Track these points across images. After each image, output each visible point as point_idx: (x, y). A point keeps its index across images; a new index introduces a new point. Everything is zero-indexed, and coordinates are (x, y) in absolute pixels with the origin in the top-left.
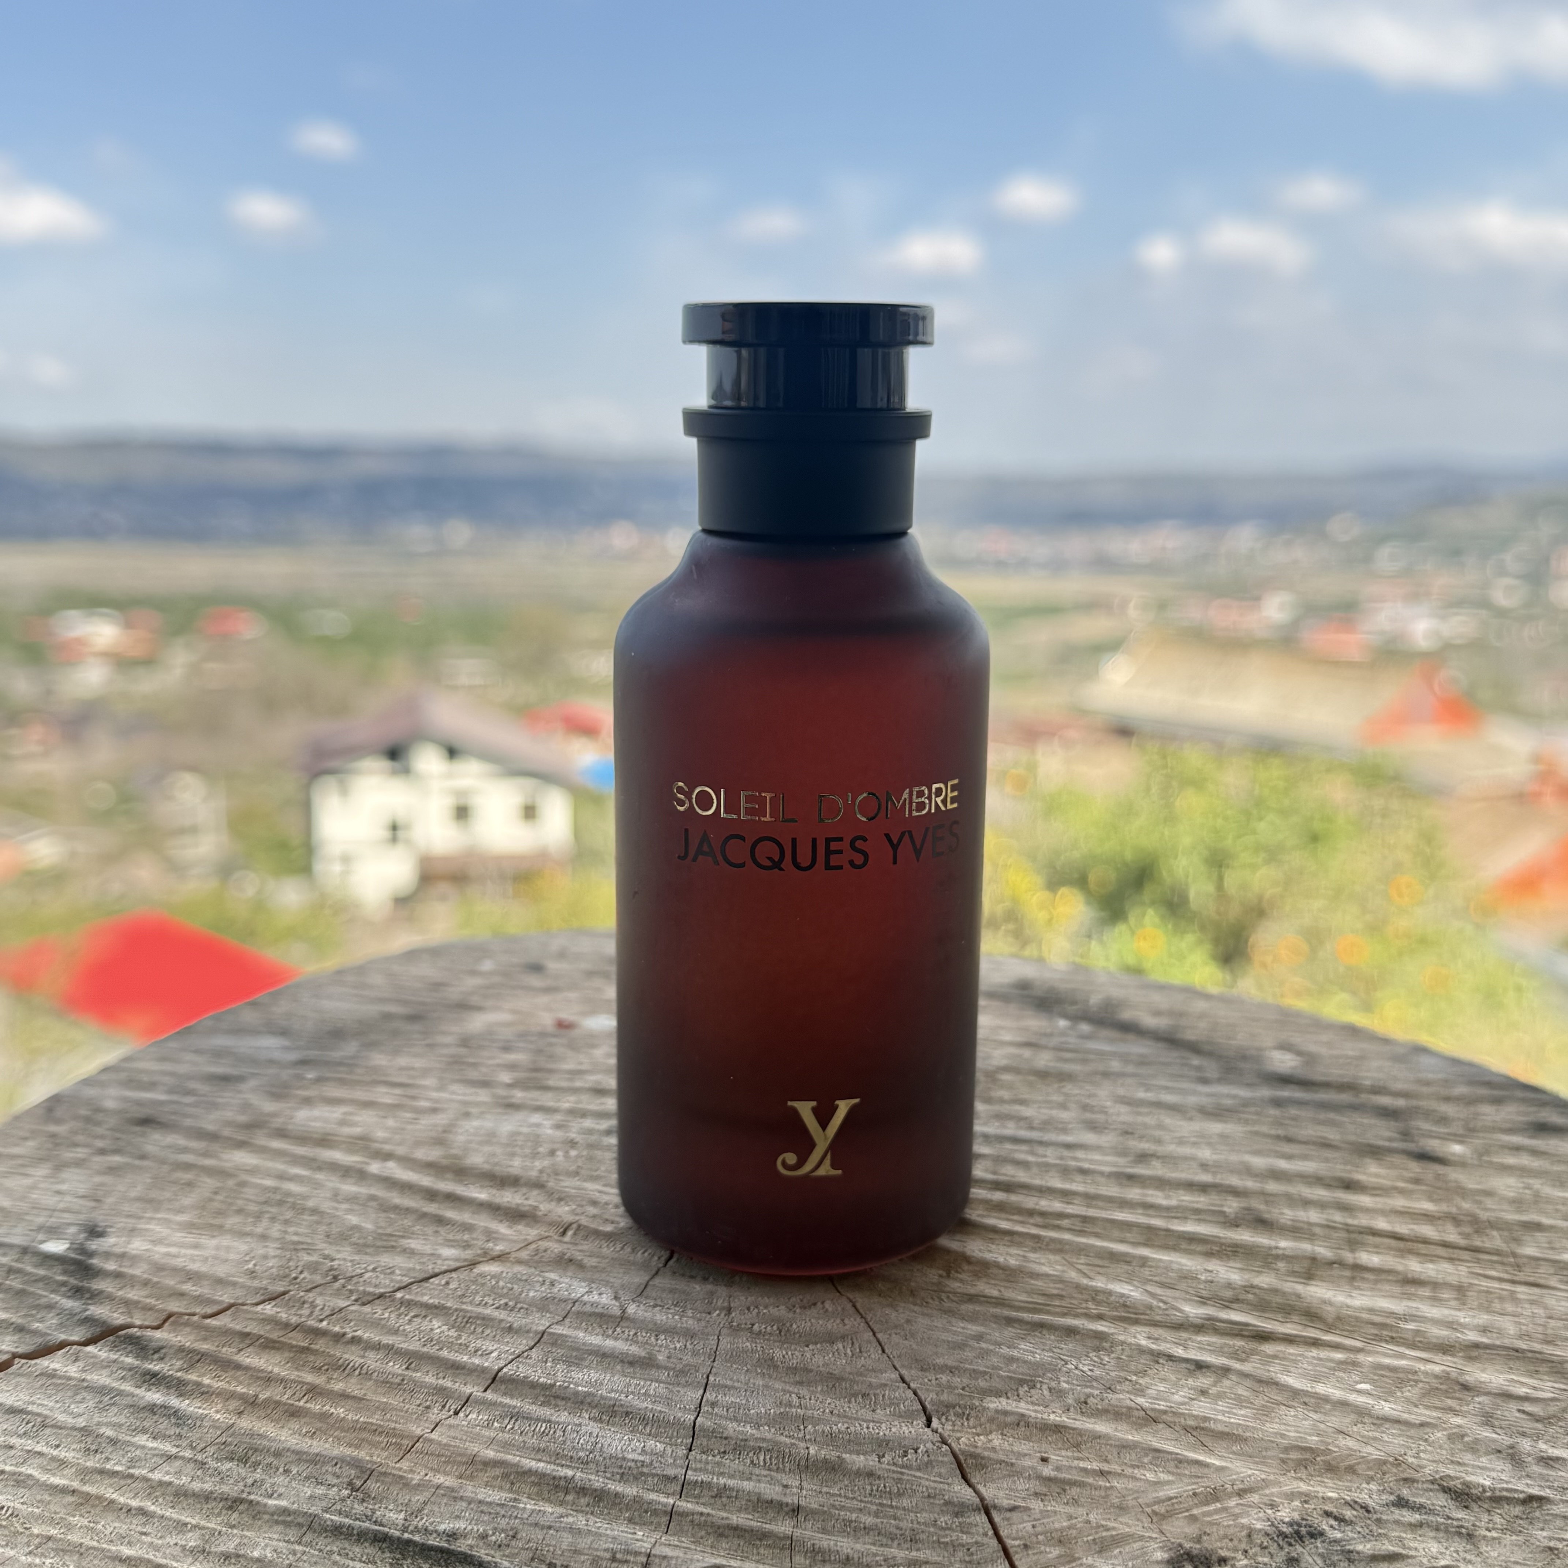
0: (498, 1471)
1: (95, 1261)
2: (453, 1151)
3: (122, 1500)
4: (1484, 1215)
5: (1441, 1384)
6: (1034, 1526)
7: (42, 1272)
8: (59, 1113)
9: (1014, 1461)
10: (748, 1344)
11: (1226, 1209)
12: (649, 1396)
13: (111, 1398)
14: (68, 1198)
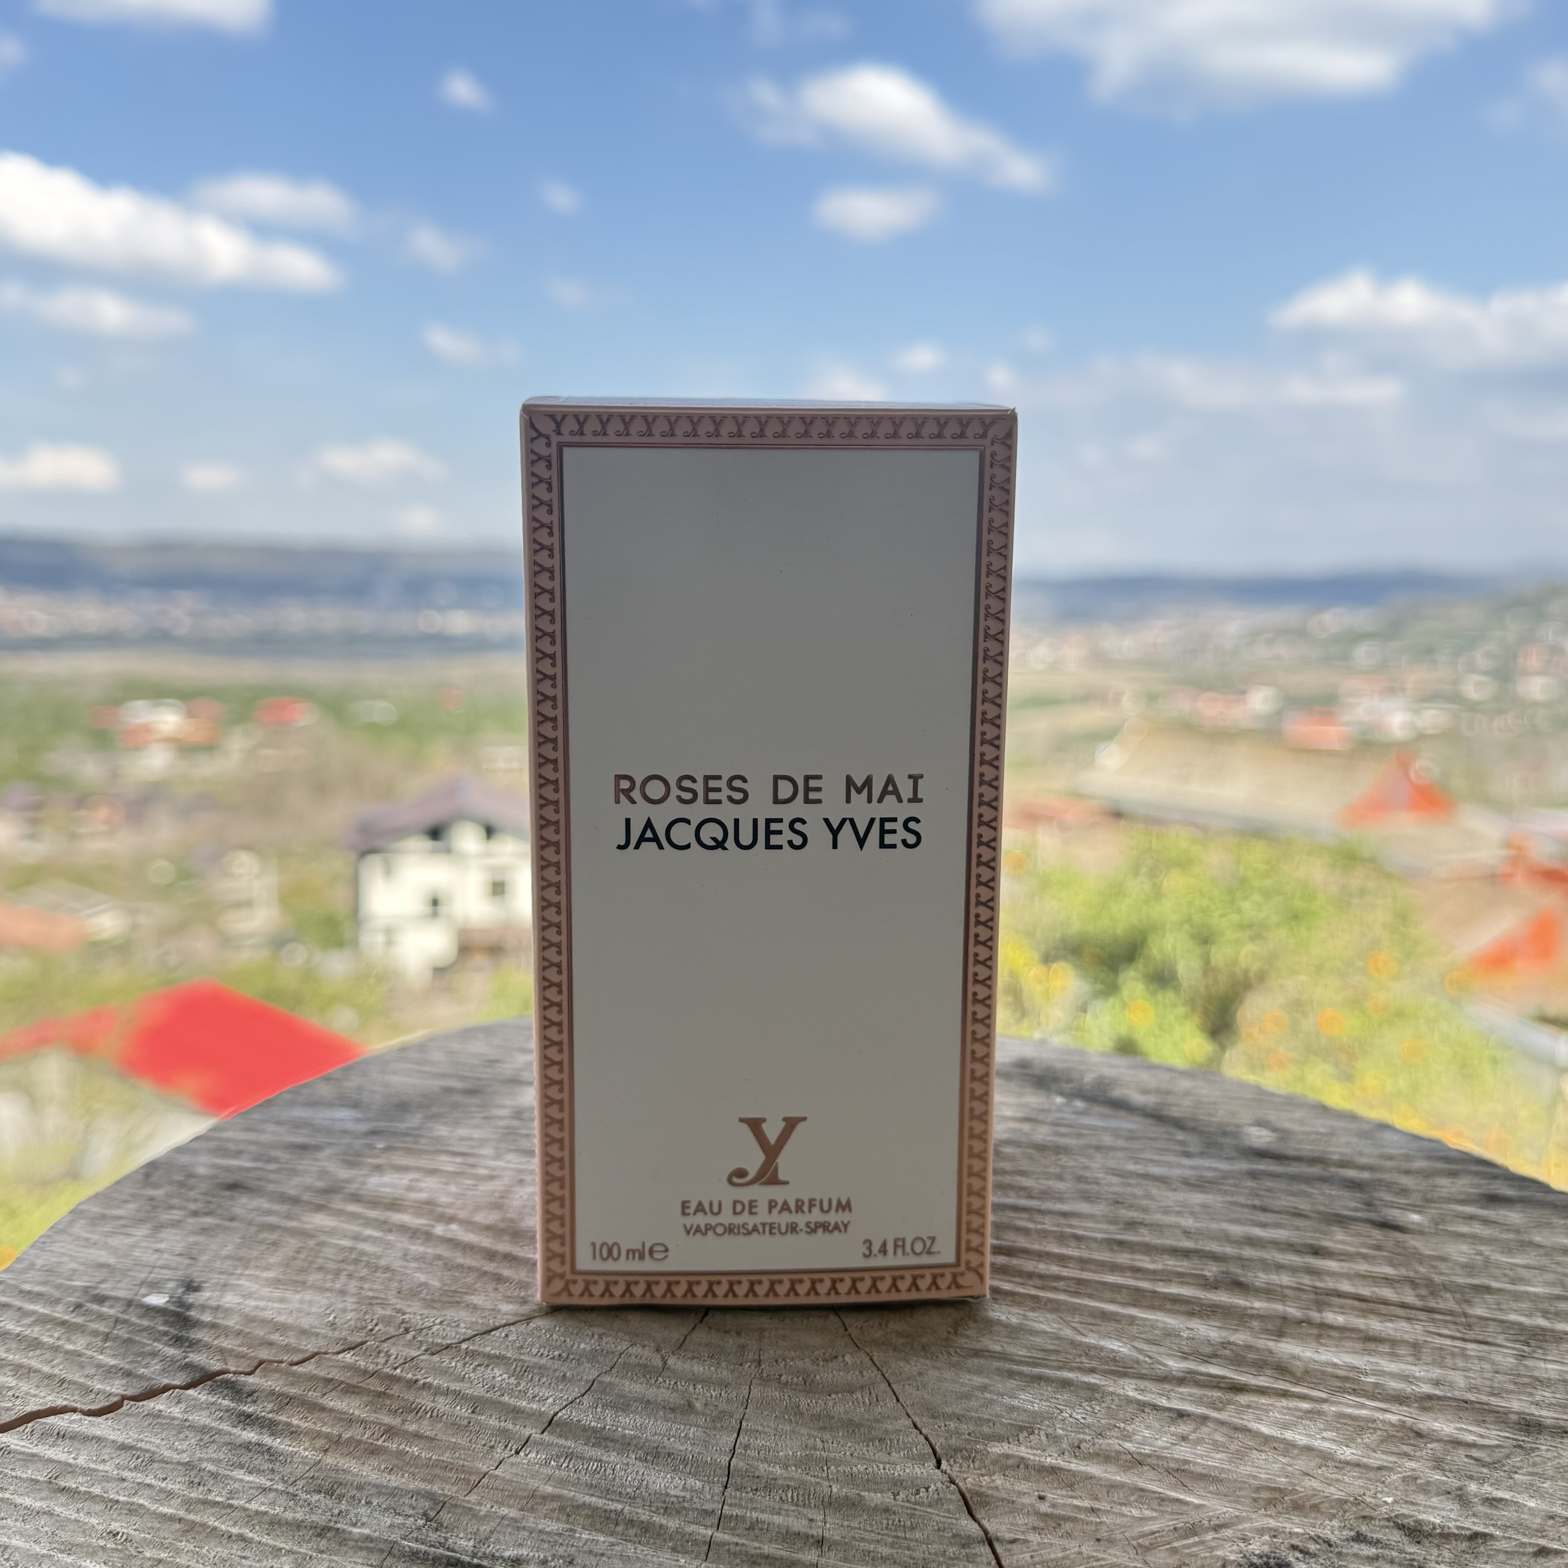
0: (555, 1505)
1: (192, 1313)
2: (509, 1215)
3: (223, 1527)
4: (1437, 1279)
5: (1397, 1432)
6: (1032, 1557)
7: (145, 1323)
8: (155, 1178)
9: (1015, 1499)
10: (777, 1394)
11: (1206, 1273)
12: (689, 1439)
13: (211, 1437)
14: (166, 1256)
